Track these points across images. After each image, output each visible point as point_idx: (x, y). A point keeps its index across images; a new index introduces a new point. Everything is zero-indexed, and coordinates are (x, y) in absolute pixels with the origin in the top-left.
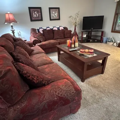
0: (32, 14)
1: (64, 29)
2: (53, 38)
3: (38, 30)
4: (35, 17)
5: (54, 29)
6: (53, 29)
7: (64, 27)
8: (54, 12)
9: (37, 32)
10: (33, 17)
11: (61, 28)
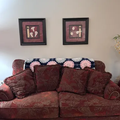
0: (24, 32)
1: (92, 66)
2: (58, 86)
3: (28, 64)
4: (31, 38)
5: (67, 64)
6: (62, 64)
7: (92, 63)
8: (73, 28)
9: (24, 69)
10: (27, 38)
11: (85, 64)
